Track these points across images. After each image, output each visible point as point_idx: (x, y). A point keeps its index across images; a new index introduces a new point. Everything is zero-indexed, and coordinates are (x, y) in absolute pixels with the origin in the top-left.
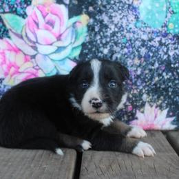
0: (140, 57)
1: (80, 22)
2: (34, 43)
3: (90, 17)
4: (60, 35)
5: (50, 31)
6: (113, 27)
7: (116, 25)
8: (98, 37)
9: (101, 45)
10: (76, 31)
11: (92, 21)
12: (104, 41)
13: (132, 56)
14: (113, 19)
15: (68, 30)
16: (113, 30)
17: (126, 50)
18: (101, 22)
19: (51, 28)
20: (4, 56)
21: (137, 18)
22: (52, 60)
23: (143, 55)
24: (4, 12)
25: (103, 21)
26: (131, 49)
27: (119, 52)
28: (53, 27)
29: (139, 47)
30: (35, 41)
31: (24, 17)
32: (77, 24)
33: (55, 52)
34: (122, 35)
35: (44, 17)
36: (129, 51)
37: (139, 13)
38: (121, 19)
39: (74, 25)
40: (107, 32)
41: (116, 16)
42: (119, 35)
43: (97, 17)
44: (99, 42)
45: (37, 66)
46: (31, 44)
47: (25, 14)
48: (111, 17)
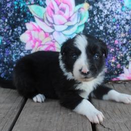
0: (125, 32)
1: (83, 8)
2: (52, 24)
3: (90, 5)
4: (70, 18)
5: (63, 15)
6: (106, 11)
7: (108, 10)
8: (96, 18)
9: (98, 24)
10: (81, 14)
11: (91, 7)
12: (100, 21)
13: (119, 31)
14: (106, 6)
15: (75, 14)
16: (106, 13)
17: (115, 27)
18: (98, 8)
19: (63, 13)
20: (31, 35)
21: (122, 5)
22: (64, 35)
23: (127, 31)
24: (31, 4)
25: (99, 7)
26: (119, 26)
27: (110, 29)
28: (65, 12)
29: (124, 25)
30: (52, 22)
31: (44, 7)
32: (81, 9)
33: (66, 30)
34: (112, 17)
35: (58, 5)
36: (117, 28)
37: (124, 2)
38: (111, 6)
39: (79, 11)
40: (102, 14)
41: (107, 4)
42: (110, 16)
43: (95, 5)
44: (96, 21)
45: (54, 39)
46: (50, 25)
47: (45, 4)
48: (104, 5)
